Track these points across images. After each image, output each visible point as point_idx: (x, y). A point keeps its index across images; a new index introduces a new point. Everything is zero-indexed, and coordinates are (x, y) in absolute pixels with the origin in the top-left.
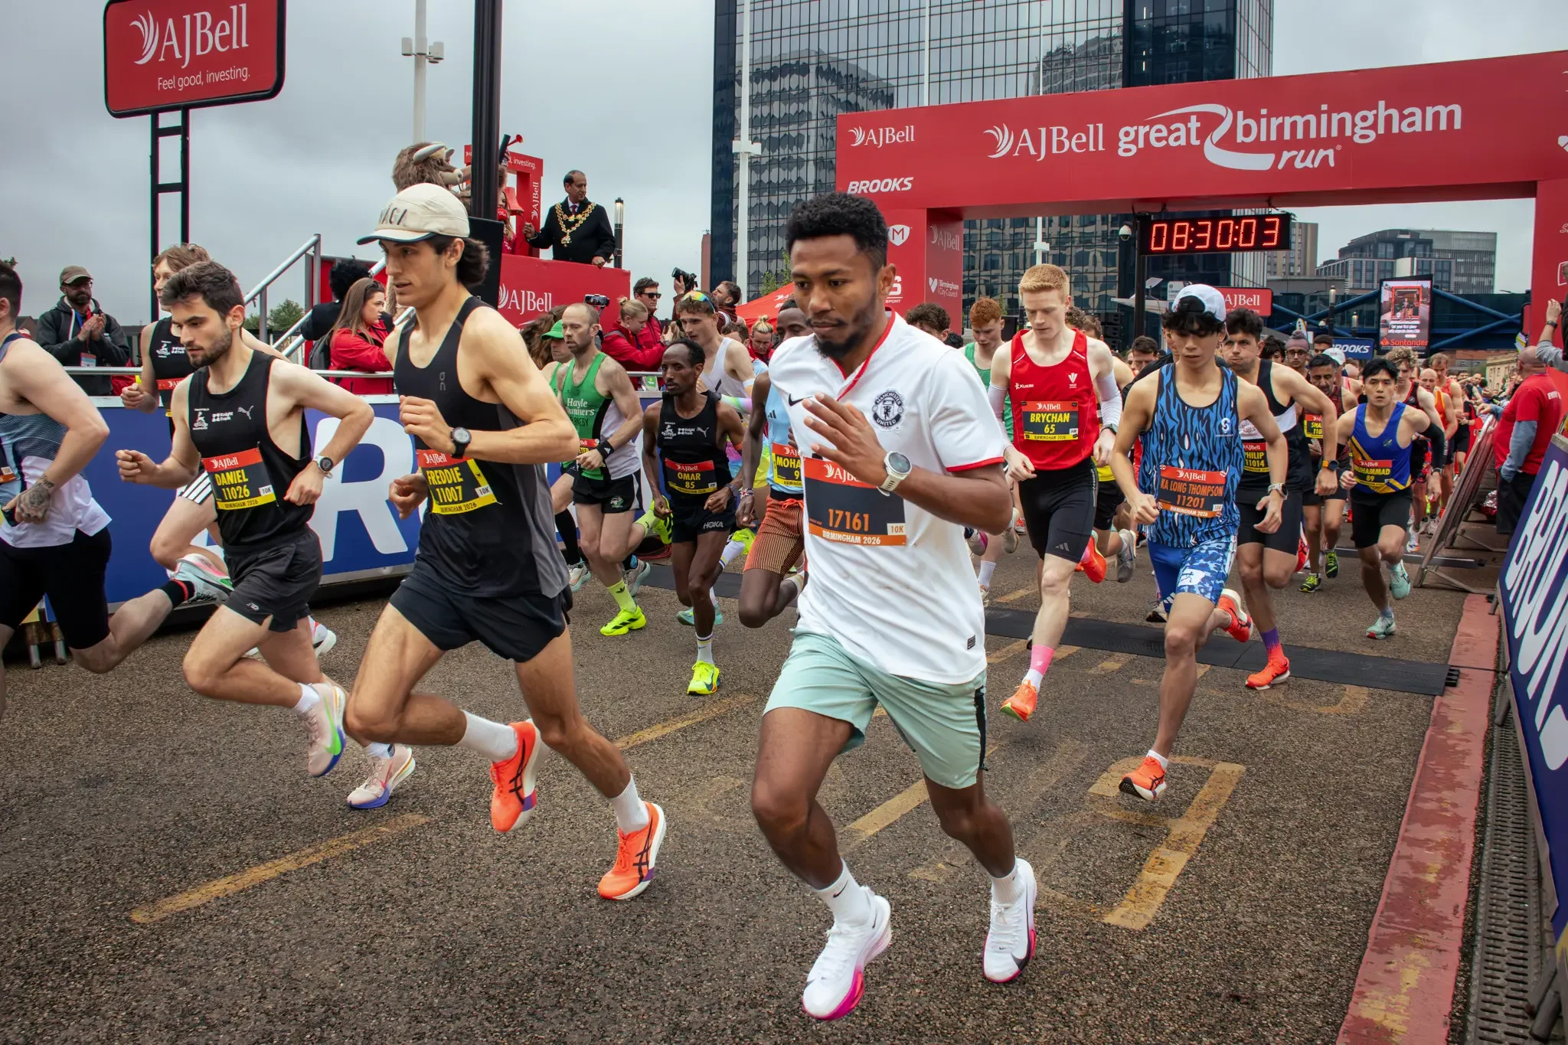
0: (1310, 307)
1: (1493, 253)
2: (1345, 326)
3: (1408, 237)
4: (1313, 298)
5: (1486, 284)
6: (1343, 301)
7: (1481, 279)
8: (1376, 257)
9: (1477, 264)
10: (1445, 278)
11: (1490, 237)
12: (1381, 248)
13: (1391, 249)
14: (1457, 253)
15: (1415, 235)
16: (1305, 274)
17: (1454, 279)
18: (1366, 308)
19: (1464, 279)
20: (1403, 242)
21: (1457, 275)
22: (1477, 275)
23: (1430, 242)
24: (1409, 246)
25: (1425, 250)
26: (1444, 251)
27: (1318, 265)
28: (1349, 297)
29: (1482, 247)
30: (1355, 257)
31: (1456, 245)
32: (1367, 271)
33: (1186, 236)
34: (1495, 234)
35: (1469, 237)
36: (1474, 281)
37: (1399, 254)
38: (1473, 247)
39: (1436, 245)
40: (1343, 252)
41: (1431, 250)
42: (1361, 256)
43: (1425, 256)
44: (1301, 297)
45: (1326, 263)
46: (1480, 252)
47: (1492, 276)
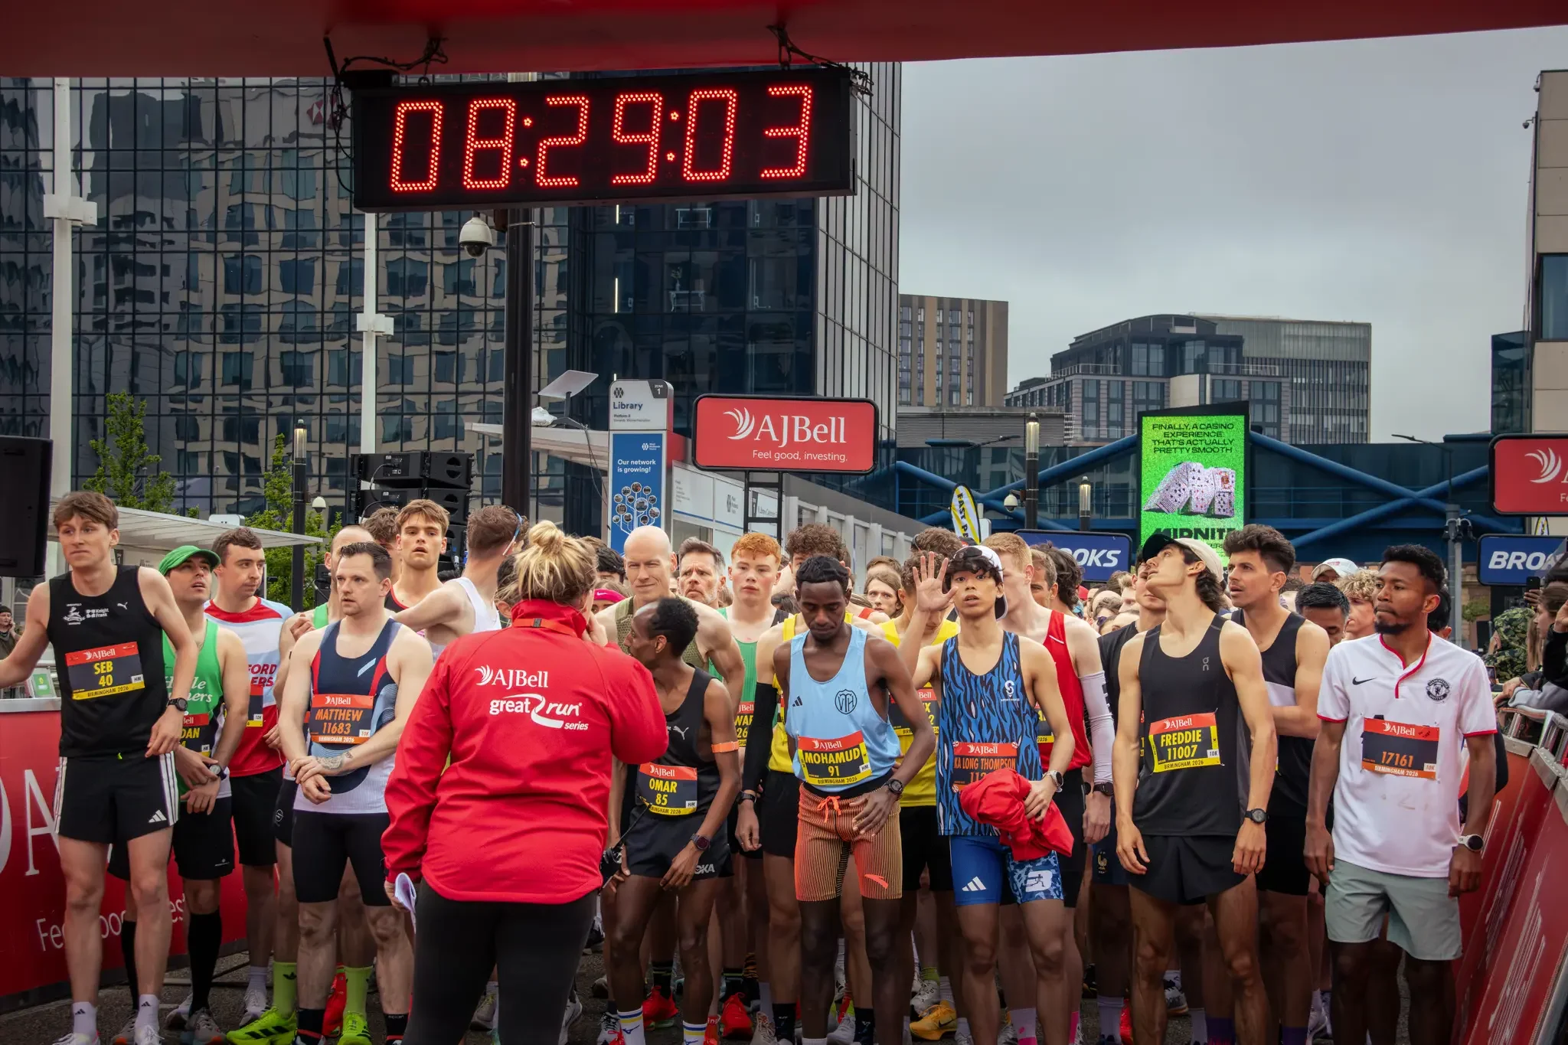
0: (993, 474)
1: (1365, 365)
2: (1068, 516)
3: (1192, 330)
4: (999, 455)
5: (1354, 429)
6: (1062, 458)
7: (1345, 420)
8: (1127, 372)
9: (1334, 387)
10: (1271, 418)
11: (1355, 333)
12: (1138, 352)
13: (1158, 355)
14: (1294, 365)
15: (1207, 330)
16: (982, 403)
17: (1289, 419)
18: (1110, 478)
19: (1309, 420)
20: (1180, 342)
21: (1294, 411)
22: (1334, 412)
23: (1236, 343)
24: (1192, 352)
25: (1227, 359)
26: (1265, 361)
27: (1010, 389)
28: (1075, 450)
29: (1343, 353)
30: (1086, 371)
31: (1291, 349)
32: (1110, 401)
33: (506, 144)
34: (1367, 327)
35: (1315, 331)
36: (1329, 422)
37: (1174, 367)
38: (1323, 352)
39: (1250, 349)
40: (1059, 361)
41: (1240, 358)
42: (1097, 371)
43: (1226, 371)
44: (973, 452)
45: (1025, 385)
46: (1335, 364)
47: (1365, 413)
